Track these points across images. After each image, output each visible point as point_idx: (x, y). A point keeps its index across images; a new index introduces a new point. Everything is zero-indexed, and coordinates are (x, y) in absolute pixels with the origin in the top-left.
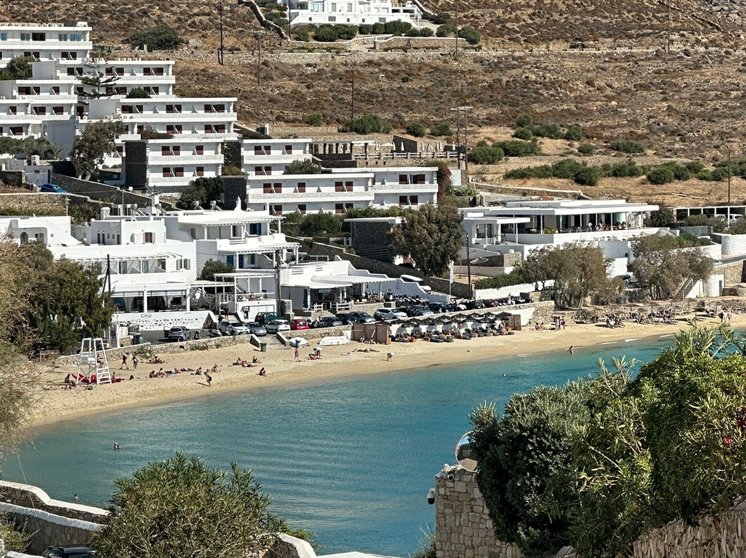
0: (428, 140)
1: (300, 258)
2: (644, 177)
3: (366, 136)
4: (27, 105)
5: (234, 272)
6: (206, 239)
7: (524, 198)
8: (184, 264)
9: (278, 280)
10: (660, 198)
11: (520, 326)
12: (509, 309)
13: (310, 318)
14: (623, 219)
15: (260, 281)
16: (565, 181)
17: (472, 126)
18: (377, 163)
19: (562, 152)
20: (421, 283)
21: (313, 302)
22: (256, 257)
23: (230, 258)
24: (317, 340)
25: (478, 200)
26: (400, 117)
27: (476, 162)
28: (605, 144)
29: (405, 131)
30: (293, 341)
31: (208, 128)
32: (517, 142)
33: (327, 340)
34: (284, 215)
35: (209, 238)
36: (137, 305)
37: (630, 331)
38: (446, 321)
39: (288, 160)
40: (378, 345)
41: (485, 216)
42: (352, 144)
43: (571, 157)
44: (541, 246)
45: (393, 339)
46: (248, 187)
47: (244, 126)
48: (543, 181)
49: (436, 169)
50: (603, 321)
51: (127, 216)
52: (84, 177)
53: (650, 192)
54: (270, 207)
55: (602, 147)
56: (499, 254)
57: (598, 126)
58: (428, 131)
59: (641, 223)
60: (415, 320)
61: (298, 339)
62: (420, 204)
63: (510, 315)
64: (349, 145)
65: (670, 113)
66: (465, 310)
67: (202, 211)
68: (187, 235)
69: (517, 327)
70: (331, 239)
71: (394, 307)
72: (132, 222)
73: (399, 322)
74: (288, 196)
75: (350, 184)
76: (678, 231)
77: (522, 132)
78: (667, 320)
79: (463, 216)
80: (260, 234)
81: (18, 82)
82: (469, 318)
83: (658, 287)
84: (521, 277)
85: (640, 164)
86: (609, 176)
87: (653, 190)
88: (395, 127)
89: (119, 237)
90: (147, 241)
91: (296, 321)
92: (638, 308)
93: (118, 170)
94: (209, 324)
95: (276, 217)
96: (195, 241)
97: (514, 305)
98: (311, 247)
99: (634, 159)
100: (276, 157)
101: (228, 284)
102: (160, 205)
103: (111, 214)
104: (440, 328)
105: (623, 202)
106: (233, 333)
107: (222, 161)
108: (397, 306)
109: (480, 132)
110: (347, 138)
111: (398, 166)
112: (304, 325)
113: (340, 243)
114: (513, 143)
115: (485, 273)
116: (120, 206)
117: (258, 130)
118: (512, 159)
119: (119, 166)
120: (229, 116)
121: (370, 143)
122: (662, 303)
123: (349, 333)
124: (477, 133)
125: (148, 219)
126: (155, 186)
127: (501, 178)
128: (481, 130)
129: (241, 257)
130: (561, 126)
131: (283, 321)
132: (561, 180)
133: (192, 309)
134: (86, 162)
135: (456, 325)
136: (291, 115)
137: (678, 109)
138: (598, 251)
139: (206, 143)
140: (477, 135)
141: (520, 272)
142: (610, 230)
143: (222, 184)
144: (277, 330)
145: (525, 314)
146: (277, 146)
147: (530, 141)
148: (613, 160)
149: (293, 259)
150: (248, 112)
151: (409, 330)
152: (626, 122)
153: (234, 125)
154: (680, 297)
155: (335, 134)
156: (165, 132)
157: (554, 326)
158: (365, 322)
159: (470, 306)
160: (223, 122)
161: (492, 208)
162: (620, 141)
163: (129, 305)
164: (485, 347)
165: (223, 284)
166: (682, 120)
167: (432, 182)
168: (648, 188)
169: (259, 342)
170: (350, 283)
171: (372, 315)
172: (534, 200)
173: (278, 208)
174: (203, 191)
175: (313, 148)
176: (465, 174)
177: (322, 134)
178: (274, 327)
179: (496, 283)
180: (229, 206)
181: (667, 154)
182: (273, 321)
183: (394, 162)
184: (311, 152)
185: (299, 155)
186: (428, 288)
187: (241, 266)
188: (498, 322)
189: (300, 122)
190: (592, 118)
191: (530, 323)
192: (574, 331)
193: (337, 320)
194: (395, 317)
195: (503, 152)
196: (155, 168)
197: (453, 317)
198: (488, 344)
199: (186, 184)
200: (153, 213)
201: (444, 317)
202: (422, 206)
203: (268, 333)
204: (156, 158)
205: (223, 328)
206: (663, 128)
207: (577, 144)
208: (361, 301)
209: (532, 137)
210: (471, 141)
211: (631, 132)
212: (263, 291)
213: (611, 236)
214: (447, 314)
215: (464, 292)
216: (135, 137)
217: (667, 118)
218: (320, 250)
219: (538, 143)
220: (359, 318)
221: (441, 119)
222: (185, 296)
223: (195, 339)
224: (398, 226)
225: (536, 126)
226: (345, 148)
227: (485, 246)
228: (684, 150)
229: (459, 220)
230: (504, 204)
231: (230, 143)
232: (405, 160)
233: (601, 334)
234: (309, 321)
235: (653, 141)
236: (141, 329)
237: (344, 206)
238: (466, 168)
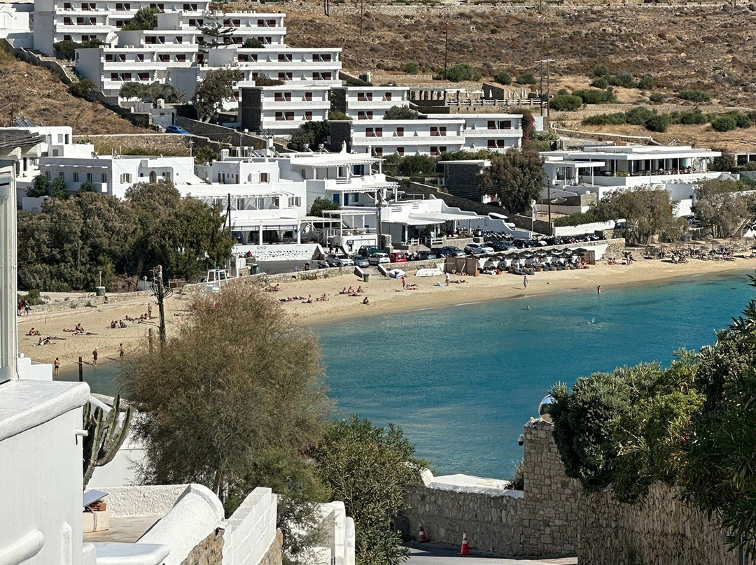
0: (514, 88)
1: (399, 196)
2: (709, 124)
3: (458, 84)
4: (153, 53)
5: (340, 209)
6: (315, 179)
7: (600, 143)
8: (295, 202)
9: (379, 217)
10: (722, 145)
11: (594, 261)
12: (585, 245)
13: (408, 252)
14: (689, 163)
15: (363, 218)
16: (637, 127)
17: (553, 75)
18: (468, 109)
19: (634, 100)
20: (507, 221)
21: (410, 237)
22: (360, 196)
23: (336, 196)
24: (413, 271)
25: (558, 145)
26: (489, 66)
27: (557, 109)
28: (674, 93)
29: (493, 79)
30: (393, 272)
31: (316, 75)
32: (594, 91)
33: (422, 272)
34: (384, 157)
35: (317, 178)
36: (253, 237)
37: (693, 266)
38: (529, 256)
39: (388, 105)
40: (468, 277)
41: (564, 159)
42: (445, 92)
43: (643, 105)
44: (614, 189)
45: (481, 272)
46: (352, 131)
47: (347, 73)
48: (617, 128)
49: (521, 116)
50: (668, 257)
51: (245, 157)
52: (204, 120)
53: (714, 138)
54: (372, 149)
55: (671, 96)
56: (576, 195)
57: (667, 77)
58: (514, 79)
59: (705, 167)
60: (500, 254)
61: (397, 270)
62: (506, 148)
63: (586, 250)
64: (443, 92)
65: (735, 65)
66: (545, 245)
67: (311, 153)
68: (298, 175)
69: (592, 262)
70: (426, 179)
71: (482, 242)
72: (249, 163)
73: (487, 256)
74: (388, 139)
75: (443, 129)
76: (739, 175)
77: (599, 82)
78: (726, 256)
79: (543, 159)
80: (363, 174)
81: (146, 32)
82: (549, 253)
83: (718, 227)
84: (596, 217)
85: (706, 113)
86: (678, 123)
87: (717, 137)
88: (485, 76)
89: (237, 177)
90: (262, 181)
91: (395, 254)
92: (700, 246)
93: (234, 114)
94: (318, 255)
95: (378, 159)
96: (305, 181)
97: (589, 242)
98: (408, 186)
99: (701, 108)
100: (377, 103)
101: (335, 220)
102: (274, 147)
103: (230, 156)
104: (523, 262)
105: (689, 148)
106: (339, 264)
107: (329, 107)
108: (485, 241)
109: (561, 81)
110: (441, 85)
111: (487, 112)
112: (403, 258)
113: (434, 183)
114: (591, 91)
115: (564, 211)
116: (238, 149)
117: (360, 77)
118: (589, 106)
119: (236, 110)
120: (335, 65)
121: (462, 90)
122: (722, 242)
123: (442, 266)
124: (558, 82)
125: (264, 161)
126: (268, 129)
127: (580, 124)
128: (562, 79)
129: (346, 195)
130: (635, 76)
131: (384, 254)
132: (634, 127)
133: (302, 242)
134: (207, 107)
135: (537, 260)
136: (390, 63)
137: (742, 60)
138: (665, 194)
139: (315, 91)
140: (558, 84)
141: (595, 212)
142: (676, 173)
143: (328, 127)
144: (378, 262)
145: (599, 250)
146: (378, 93)
147: (606, 90)
148: (681, 108)
149: (393, 197)
150: (351, 60)
151: (496, 264)
152: (694, 73)
153: (340, 73)
154: (738, 236)
155: (430, 82)
156: (277, 79)
157: (625, 261)
158: (456, 255)
159: (550, 242)
160: (329, 70)
161: (571, 153)
162: (688, 91)
163: (247, 238)
164: (563, 280)
165: (330, 220)
166: (745, 71)
167: (517, 128)
168: (713, 134)
169: (363, 273)
170: (443, 220)
171: (463, 249)
172: (610, 145)
173: (378, 150)
174: (311, 134)
175: (411, 95)
176: (547, 120)
177: (418, 82)
178: (375, 260)
179: (574, 221)
180: (335, 149)
181: (730, 103)
182: (374, 254)
183: (483, 108)
184: (408, 99)
185: (398, 102)
186: (513, 225)
187: (346, 204)
188: (575, 257)
189: (398, 70)
190: (663, 68)
191: (603, 258)
192: (642, 266)
193: (431, 254)
194: (483, 252)
195: (581, 99)
196: (269, 113)
197: (535, 252)
198: (566, 277)
199: (297, 127)
200: (268, 154)
201: (527, 252)
202: (508, 150)
203: (370, 264)
204: (269, 104)
205: (331, 260)
206: (728, 78)
207: (648, 93)
208: (452, 236)
209: (608, 86)
210: (553, 90)
211: (698, 82)
212: (365, 226)
213: (677, 179)
214: (530, 249)
215: (545, 229)
216: (249, 83)
217: (731, 69)
218: (416, 189)
219: (613, 92)
220: (451, 252)
221: (526, 68)
222: (296, 231)
223: (306, 270)
224: (486, 169)
225: (612, 76)
226: (439, 95)
227: (564, 187)
228: (747, 100)
229: (540, 164)
230: (581, 148)
231: (335, 90)
232: (493, 107)
233: (667, 269)
234: (407, 254)
235: (718, 91)
236: (257, 259)
237: (438, 148)
238: (548, 115)
